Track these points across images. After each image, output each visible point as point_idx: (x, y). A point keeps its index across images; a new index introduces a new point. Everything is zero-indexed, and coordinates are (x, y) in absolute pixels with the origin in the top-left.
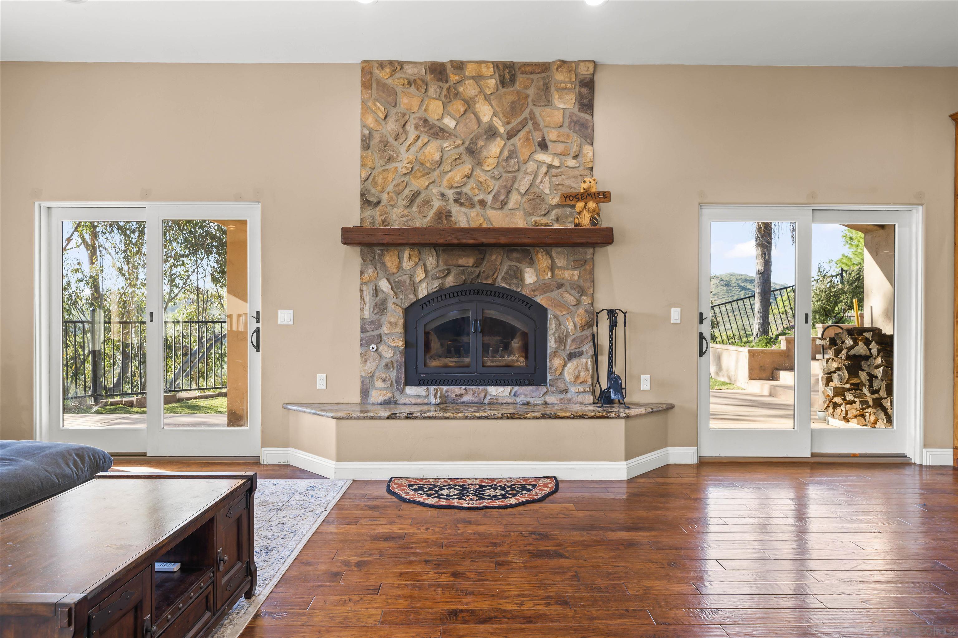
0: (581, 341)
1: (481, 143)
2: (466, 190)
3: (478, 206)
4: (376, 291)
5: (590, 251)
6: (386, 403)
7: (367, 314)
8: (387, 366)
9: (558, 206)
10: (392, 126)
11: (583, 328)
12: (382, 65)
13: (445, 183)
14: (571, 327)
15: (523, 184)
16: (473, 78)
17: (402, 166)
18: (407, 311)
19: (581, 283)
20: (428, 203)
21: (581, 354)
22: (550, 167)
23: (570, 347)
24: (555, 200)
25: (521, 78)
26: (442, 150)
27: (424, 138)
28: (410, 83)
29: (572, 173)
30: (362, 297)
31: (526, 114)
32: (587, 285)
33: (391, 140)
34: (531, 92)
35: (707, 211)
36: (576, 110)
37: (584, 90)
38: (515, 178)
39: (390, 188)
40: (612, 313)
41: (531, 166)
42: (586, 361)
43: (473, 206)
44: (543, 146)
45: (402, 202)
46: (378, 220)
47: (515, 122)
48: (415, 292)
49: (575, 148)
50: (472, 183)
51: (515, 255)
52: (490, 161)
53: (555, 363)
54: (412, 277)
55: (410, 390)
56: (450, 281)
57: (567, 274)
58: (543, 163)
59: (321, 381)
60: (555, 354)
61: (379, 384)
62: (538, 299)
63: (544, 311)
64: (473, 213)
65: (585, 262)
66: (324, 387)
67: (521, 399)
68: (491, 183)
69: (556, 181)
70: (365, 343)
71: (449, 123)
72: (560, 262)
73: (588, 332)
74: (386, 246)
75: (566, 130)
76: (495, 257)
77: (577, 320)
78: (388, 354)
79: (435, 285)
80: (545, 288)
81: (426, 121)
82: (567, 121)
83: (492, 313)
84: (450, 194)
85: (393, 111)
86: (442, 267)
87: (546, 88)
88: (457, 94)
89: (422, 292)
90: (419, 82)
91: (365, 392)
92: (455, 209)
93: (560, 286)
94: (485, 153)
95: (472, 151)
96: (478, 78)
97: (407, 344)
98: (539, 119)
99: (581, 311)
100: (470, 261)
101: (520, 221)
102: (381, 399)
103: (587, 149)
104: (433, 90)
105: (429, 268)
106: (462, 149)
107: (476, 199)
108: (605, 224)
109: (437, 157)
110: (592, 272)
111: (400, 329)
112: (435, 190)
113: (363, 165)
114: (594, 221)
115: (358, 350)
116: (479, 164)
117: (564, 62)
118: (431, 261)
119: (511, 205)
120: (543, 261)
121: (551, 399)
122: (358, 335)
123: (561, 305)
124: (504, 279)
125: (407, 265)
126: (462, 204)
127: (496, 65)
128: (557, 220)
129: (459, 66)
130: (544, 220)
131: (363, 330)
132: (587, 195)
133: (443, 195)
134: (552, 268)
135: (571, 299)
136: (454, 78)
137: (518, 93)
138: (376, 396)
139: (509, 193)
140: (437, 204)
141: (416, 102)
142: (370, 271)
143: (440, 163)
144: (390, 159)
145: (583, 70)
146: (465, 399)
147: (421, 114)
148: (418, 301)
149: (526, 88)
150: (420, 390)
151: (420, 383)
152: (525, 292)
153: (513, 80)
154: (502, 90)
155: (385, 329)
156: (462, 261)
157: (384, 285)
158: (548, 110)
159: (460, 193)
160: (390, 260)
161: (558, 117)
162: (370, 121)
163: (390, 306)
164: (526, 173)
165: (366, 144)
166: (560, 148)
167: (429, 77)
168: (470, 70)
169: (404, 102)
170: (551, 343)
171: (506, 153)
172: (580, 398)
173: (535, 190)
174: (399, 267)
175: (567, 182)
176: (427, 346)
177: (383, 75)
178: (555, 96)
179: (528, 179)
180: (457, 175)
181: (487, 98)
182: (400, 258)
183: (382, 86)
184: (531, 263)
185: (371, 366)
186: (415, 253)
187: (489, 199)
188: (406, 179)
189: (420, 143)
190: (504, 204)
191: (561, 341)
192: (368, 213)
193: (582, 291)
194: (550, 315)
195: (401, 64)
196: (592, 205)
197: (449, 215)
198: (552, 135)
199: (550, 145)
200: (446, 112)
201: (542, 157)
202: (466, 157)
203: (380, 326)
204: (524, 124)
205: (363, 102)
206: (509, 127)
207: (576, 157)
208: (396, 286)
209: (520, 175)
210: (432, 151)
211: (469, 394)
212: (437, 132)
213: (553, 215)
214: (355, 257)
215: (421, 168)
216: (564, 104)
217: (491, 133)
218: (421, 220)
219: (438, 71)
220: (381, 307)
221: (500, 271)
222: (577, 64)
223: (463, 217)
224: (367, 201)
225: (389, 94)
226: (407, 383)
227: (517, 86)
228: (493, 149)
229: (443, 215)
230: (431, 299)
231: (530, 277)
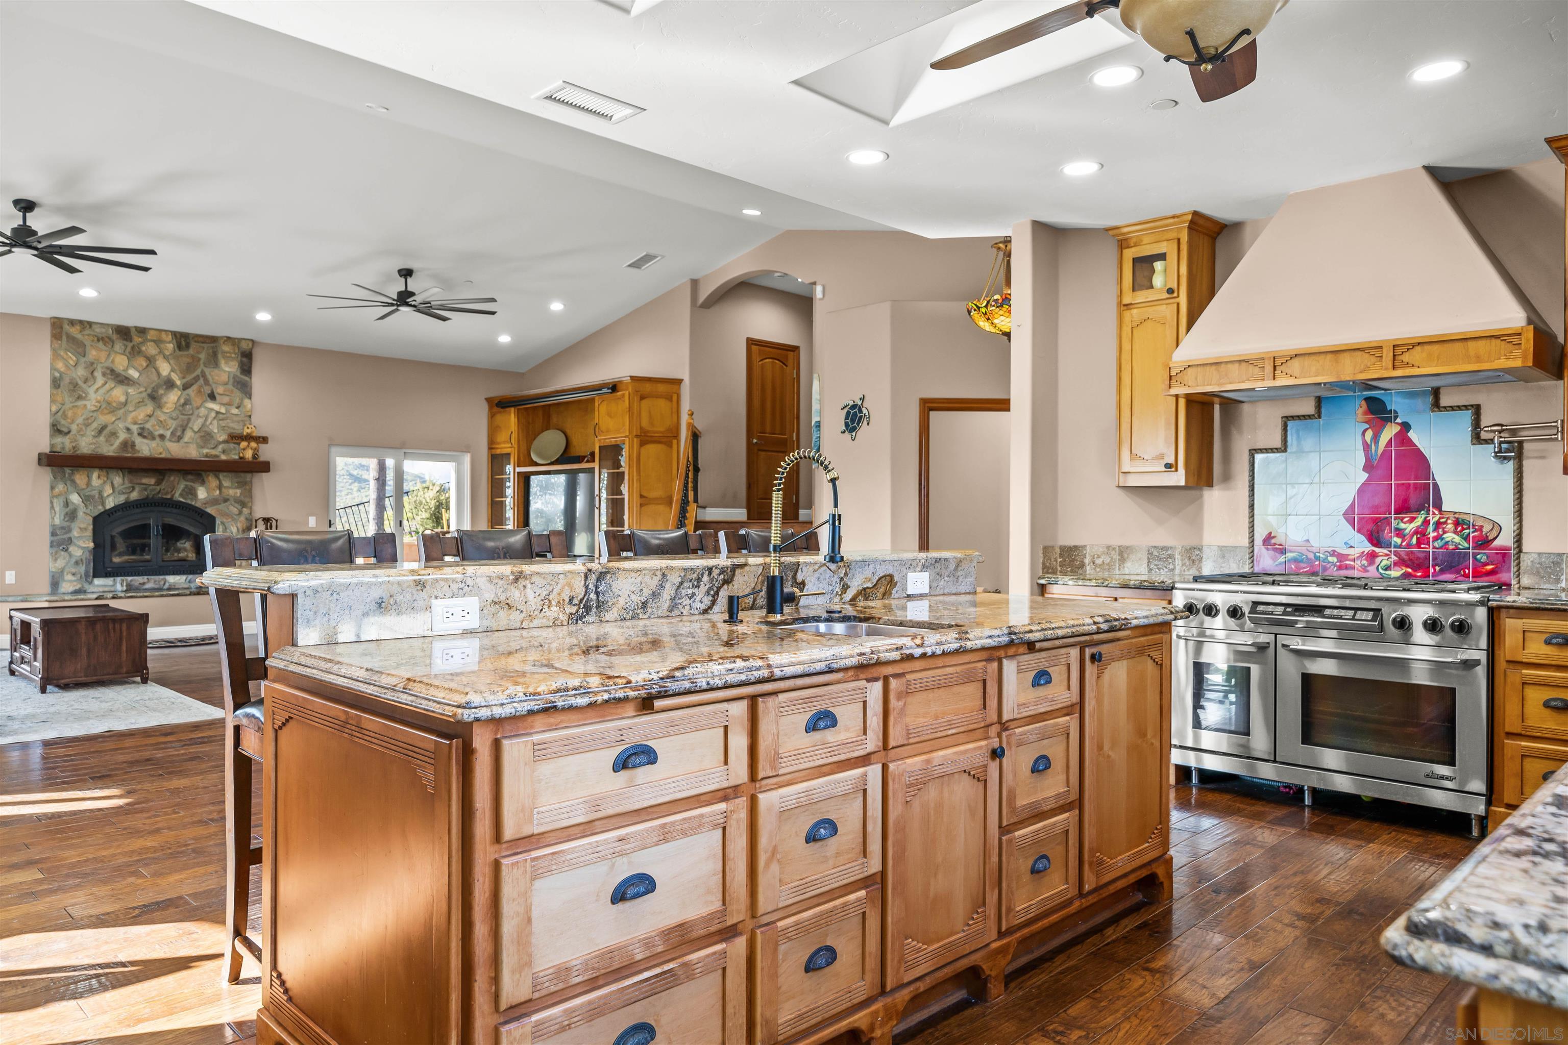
1: (161, 392)
2: (148, 426)
3: (158, 439)
4: (67, 504)
5: (249, 476)
6: (76, 592)
7: (57, 521)
8: (77, 563)
9: (225, 442)
10: (81, 372)
12: (72, 322)
13: (129, 419)
14: (234, 530)
15: (196, 425)
16: (154, 341)
17: (91, 404)
18: (95, 519)
19: (242, 498)
20: (114, 434)
22: (218, 413)
24: (223, 437)
25: (194, 345)
26: (127, 394)
27: (111, 384)
28: (98, 340)
29: (235, 419)
30: (52, 507)
31: (198, 372)
32: (247, 500)
33: (80, 382)
34: (202, 356)
35: (334, 450)
36: (238, 373)
37: (244, 359)
38: (189, 420)
39: (80, 420)
40: (267, 520)
41: (203, 411)
43: (153, 438)
44: (212, 397)
45: (90, 433)
46: (68, 446)
47: (189, 378)
48: (103, 504)
49: (237, 401)
50: (153, 421)
51: (190, 477)
52: (169, 405)
54: (100, 493)
55: (97, 581)
56: (134, 496)
57: (231, 492)
58: (212, 410)
59: (10, 577)
61: (69, 577)
62: (208, 510)
63: (213, 518)
64: (153, 444)
65: (245, 484)
66: (14, 582)
68: (170, 422)
69: (223, 423)
70: (55, 544)
71: (134, 374)
72: (226, 483)
74: (75, 467)
75: (230, 387)
76: (173, 478)
77: (239, 525)
78: (77, 552)
79: (121, 499)
80: (214, 502)
81: (112, 371)
82: (231, 380)
83: (170, 520)
84: (135, 428)
85: (83, 360)
86: (127, 484)
87: (215, 355)
88: (140, 352)
89: (110, 504)
90: (107, 340)
91: (55, 585)
92: (138, 441)
93: (226, 500)
94: (165, 399)
95: (154, 397)
96: (158, 342)
97: (95, 545)
98: (209, 377)
99: (242, 518)
100: (152, 481)
101: (192, 454)
102: (71, 589)
103: (247, 402)
104: (119, 346)
105: (116, 485)
106: (144, 395)
107: (157, 433)
108: (262, 458)
109: (122, 399)
110: (250, 491)
111: (89, 533)
112: (121, 425)
113: (53, 401)
114: (255, 456)
115: (48, 550)
116: (160, 407)
117: (229, 338)
118: (118, 480)
119: (186, 439)
120: (212, 482)
122: (47, 538)
123: (226, 515)
124: (181, 495)
125: (96, 482)
126: (145, 437)
127: (174, 334)
128: (224, 452)
129: (142, 331)
130: (214, 452)
131: (53, 534)
132: (249, 438)
133: (128, 429)
134: (220, 487)
135: (235, 510)
136: (137, 339)
137: (193, 357)
138: (66, 587)
139: (184, 430)
140: (123, 436)
141: (103, 355)
142: (60, 487)
143: (125, 404)
144: (80, 398)
145: (245, 346)
146: (147, 586)
147: (108, 364)
148: (106, 511)
149: (198, 353)
150: (109, 581)
151: (107, 575)
152: (198, 505)
153: (188, 346)
154: (178, 353)
155: (75, 533)
156: (145, 481)
157: (75, 498)
158: (216, 371)
159: (143, 429)
160: (80, 478)
161: (224, 377)
162: (60, 365)
163: (80, 514)
164: (198, 416)
165: (56, 383)
166: (226, 399)
167: (115, 337)
168: (151, 335)
169: (92, 354)
171: (182, 401)
173: (206, 429)
174: (88, 484)
175: (231, 425)
176: (115, 547)
177: (74, 331)
178: (222, 362)
179: (200, 421)
180: (141, 414)
181: (166, 358)
182: (89, 477)
183: (71, 339)
184: (203, 483)
185: (60, 563)
186: (104, 473)
187: (168, 434)
188: (95, 414)
189: (107, 387)
190: (180, 438)
192: (59, 440)
193: (243, 504)
194: (218, 522)
195: (90, 324)
196: (253, 444)
197: (133, 445)
198: (220, 390)
199: (217, 397)
200: (130, 365)
201: (211, 405)
202: (148, 401)
203: (69, 530)
204: (196, 379)
205: (55, 352)
206: (185, 381)
207: (238, 408)
208: (86, 499)
209: (193, 418)
210: (118, 393)
211: (151, 582)
212: (123, 380)
213: (220, 447)
214: (46, 475)
215: (110, 407)
216: (229, 368)
217: (170, 384)
218: (109, 449)
219: (124, 332)
220: (71, 515)
221: (177, 489)
222: (240, 340)
223: (146, 448)
224: (56, 430)
225: (79, 348)
226: (95, 576)
227: (191, 351)
228: (172, 398)
229: (127, 445)
230: (116, 509)
231: (202, 493)
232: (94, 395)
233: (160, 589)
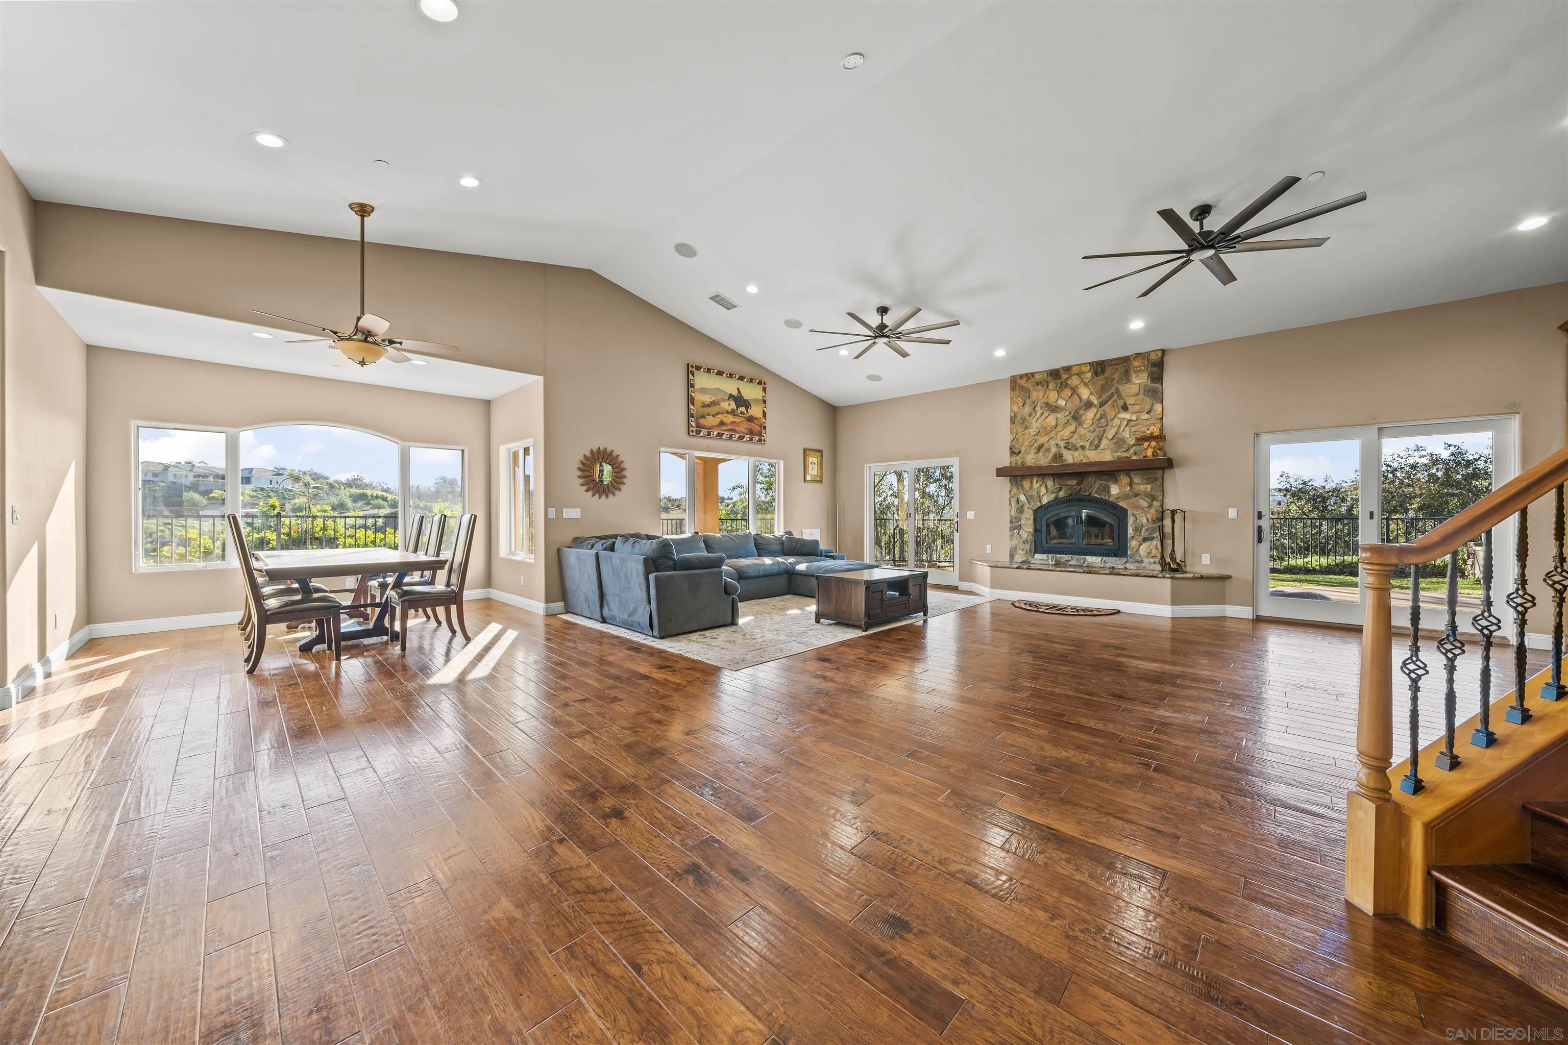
0: (1153, 530)
1: (1081, 412)
2: (1072, 440)
3: (1080, 449)
4: (1018, 501)
5: (1158, 473)
6: (1024, 562)
7: (1013, 513)
8: (1024, 542)
9: (1134, 445)
10: (1027, 409)
11: (1154, 522)
12: (1021, 377)
13: (1059, 438)
14: (1144, 521)
15: (1110, 433)
16: (1077, 374)
17: (1033, 431)
18: (1036, 512)
19: (1153, 493)
20: (1048, 450)
21: (1153, 539)
22: (1129, 421)
23: (1144, 534)
24: (1132, 442)
25: (1109, 370)
27: (1046, 414)
28: (1037, 384)
29: (1143, 424)
30: (1010, 504)
31: (1113, 390)
32: (1158, 494)
33: (1027, 417)
34: (1116, 376)
35: (1263, 438)
36: (1149, 383)
37: (1154, 369)
38: (1105, 430)
39: (1026, 444)
40: (1173, 512)
41: (1116, 422)
42: (1156, 542)
43: (1076, 449)
44: (1125, 408)
45: (1033, 451)
46: (1019, 462)
47: (1104, 397)
48: (1040, 501)
49: (1148, 407)
50: (1076, 436)
51: (1104, 477)
52: (1087, 422)
53: (1133, 543)
54: (1038, 492)
55: (1037, 556)
56: (1062, 494)
57: (1142, 487)
58: (1124, 419)
59: (989, 549)
60: (1133, 538)
61: (1020, 552)
62: (1121, 504)
63: (1124, 512)
64: (1076, 454)
65: (1156, 479)
66: (990, 552)
67: (1109, 565)
68: (1089, 435)
69: (1134, 429)
70: (1012, 529)
71: (1062, 403)
72: (1137, 480)
73: (1157, 525)
74: (1023, 477)
75: (1141, 396)
76: (1091, 479)
77: (1149, 516)
78: (1025, 535)
79: (1052, 497)
80: (1126, 497)
81: (1047, 404)
82: (1142, 390)
83: (1091, 513)
84: (1062, 444)
85: (1028, 401)
86: (1057, 486)
87: (1127, 372)
88: (1067, 385)
89: (1045, 501)
90: (1043, 382)
91: (1012, 556)
92: (1065, 453)
93: (1136, 495)
94: (1084, 418)
95: (1076, 417)
96: (1079, 374)
97: (1036, 530)
98: (1123, 393)
99: (1153, 511)
100: (1074, 482)
101: (1108, 456)
102: (1020, 560)
103: (1158, 407)
104: (1051, 385)
105: (1049, 487)
106: (1069, 417)
107: (1079, 445)
109: (1054, 423)
110: (1162, 485)
111: (1031, 521)
112: (1052, 443)
113: (1011, 433)
114: (1155, 454)
115: (1009, 533)
116: (1081, 424)
117: (1138, 355)
118: (1050, 483)
119: (1102, 447)
120: (1125, 480)
121: (1129, 566)
122: (1008, 525)
123: (1138, 507)
124: (1096, 492)
125: (1035, 485)
126: (1069, 449)
127: (1091, 364)
128: (1135, 453)
129: (1068, 369)
130: (1125, 455)
131: (1011, 522)
133: (1057, 445)
134: (1131, 485)
135: (1145, 504)
136: (1064, 376)
137: (1106, 378)
138: (1019, 558)
139: (1100, 440)
140: (1054, 450)
141: (1041, 393)
142: (1015, 490)
143: (1056, 427)
144: (1026, 428)
145: (1153, 357)
146: (1071, 563)
147: (1045, 400)
148: (1042, 506)
149: (1112, 374)
150: (1044, 557)
151: (1044, 552)
152: (1111, 499)
153: (1103, 371)
154: (1096, 378)
155: (1023, 522)
156: (1069, 482)
157: (1022, 498)
158: (1128, 385)
159: (1068, 443)
160: (1026, 484)
161: (1134, 389)
162: (1015, 408)
163: (1026, 509)
164: (1112, 426)
165: (1013, 421)
166: (1137, 408)
167: (1049, 378)
168: (1075, 370)
169: (1034, 395)
170: (1130, 531)
171: (1098, 416)
172: (1152, 567)
173: (1119, 436)
174: (1031, 487)
175: (1140, 430)
176: (1048, 532)
177: (1022, 382)
178: (1134, 376)
179: (1114, 430)
180: (1066, 433)
181: (1086, 385)
182: (1032, 483)
183: (1022, 388)
184: (1116, 481)
185: (1015, 542)
186: (1041, 479)
187: (1088, 445)
188: (1036, 438)
189: (1043, 417)
190: (1097, 447)
191: (1137, 530)
192: (1014, 458)
193: (1153, 498)
194: (1129, 513)
195: (1033, 374)
196: (1154, 444)
197: (1061, 456)
198: (1131, 401)
199: (1130, 407)
200: (1059, 397)
201: (1125, 416)
202: (1072, 421)
203: (1020, 520)
204: (1111, 397)
205: (1011, 399)
206: (1101, 400)
207: (1148, 413)
208: (1029, 498)
209: (1108, 428)
210: (1051, 420)
211: (1074, 560)
212: (1053, 409)
213: (1132, 451)
214: (1005, 482)
215: (1044, 431)
216: (1140, 379)
217: (1089, 405)
218: (1044, 460)
219: (1055, 374)
220: (1021, 510)
221: (1094, 488)
222: (1149, 353)
223: (1070, 457)
224: (1013, 452)
225: (1026, 392)
226: (1036, 552)
227: (1106, 374)
228: (1090, 415)
229: (1058, 457)
230: (1050, 505)
231: (1115, 490)
232: (1035, 425)
233: (1081, 566)
